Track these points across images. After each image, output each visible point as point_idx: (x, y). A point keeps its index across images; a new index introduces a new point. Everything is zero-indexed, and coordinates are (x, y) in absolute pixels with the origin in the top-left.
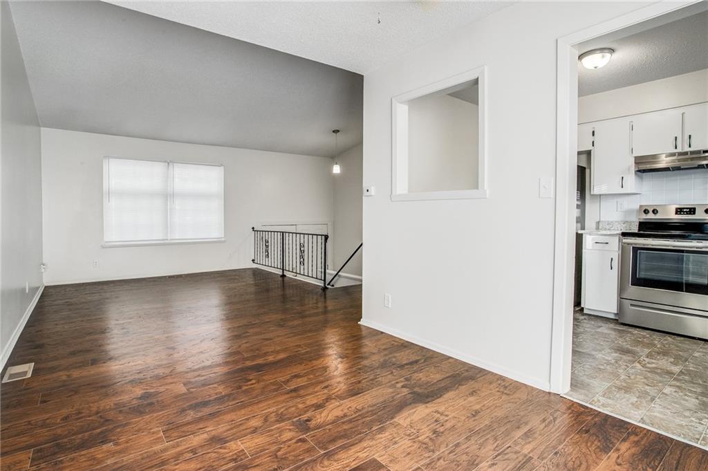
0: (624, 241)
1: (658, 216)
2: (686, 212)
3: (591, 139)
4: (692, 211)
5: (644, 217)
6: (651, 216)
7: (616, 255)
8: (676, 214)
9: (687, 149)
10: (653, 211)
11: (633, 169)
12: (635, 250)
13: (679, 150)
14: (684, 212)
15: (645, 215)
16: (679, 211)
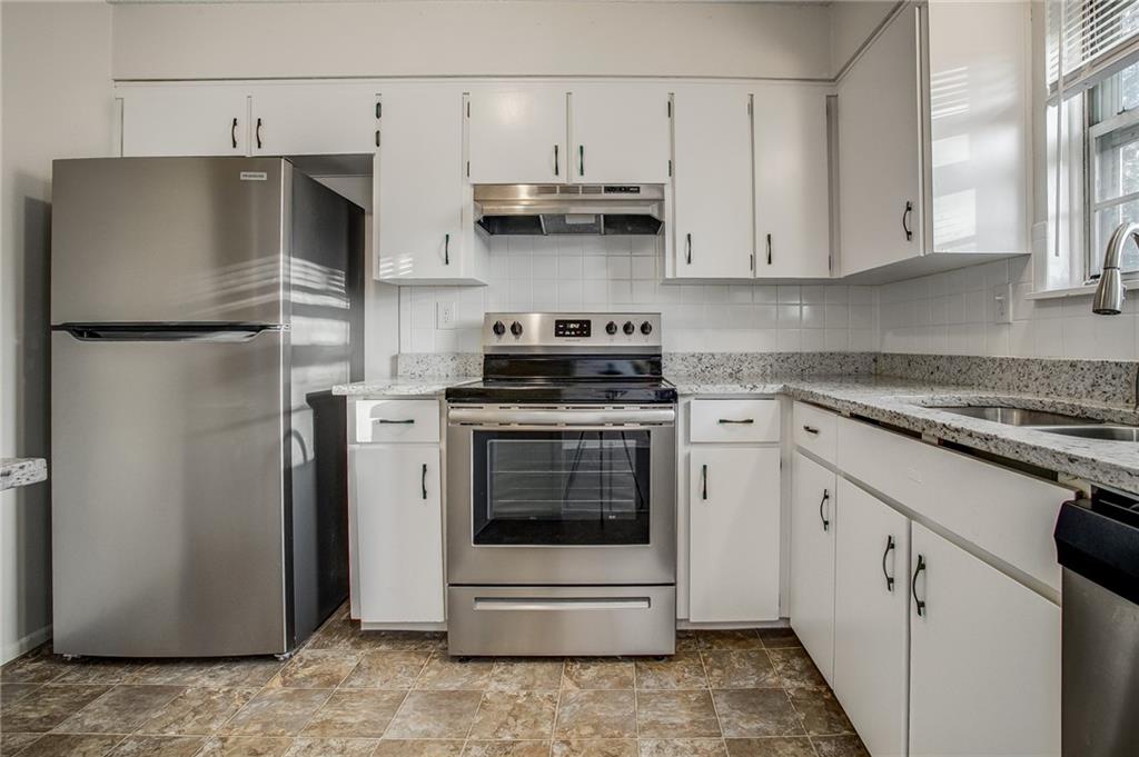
0: (454, 413)
1: (521, 342)
2: (574, 329)
3: (372, 124)
4: (584, 328)
5: (495, 342)
6: (508, 340)
7: (434, 457)
8: (557, 335)
9: (577, 179)
10: (513, 328)
11: (471, 217)
12: (482, 438)
13: (562, 179)
14: (570, 330)
15: (495, 337)
16: (562, 328)
